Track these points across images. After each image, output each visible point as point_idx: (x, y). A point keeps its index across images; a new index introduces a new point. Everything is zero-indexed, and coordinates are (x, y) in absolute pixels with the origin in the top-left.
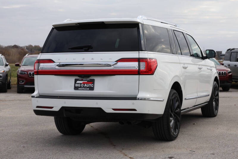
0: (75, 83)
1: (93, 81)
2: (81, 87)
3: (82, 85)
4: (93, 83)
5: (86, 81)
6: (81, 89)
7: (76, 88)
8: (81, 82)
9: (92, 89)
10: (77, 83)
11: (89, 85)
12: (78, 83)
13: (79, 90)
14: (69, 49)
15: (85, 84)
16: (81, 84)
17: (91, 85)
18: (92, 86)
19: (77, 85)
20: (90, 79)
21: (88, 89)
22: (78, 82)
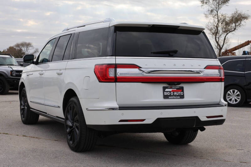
0: (164, 91)
1: (182, 89)
2: (170, 95)
3: (172, 93)
4: (183, 91)
5: (176, 88)
6: (172, 97)
7: (166, 97)
8: (171, 90)
9: (182, 97)
10: (166, 92)
11: (179, 93)
12: (168, 92)
13: (170, 98)
14: (152, 53)
15: (175, 92)
16: (170, 92)
17: (180, 93)
18: (182, 93)
19: (166, 94)
20: (179, 87)
21: (179, 97)
22: (167, 90)
